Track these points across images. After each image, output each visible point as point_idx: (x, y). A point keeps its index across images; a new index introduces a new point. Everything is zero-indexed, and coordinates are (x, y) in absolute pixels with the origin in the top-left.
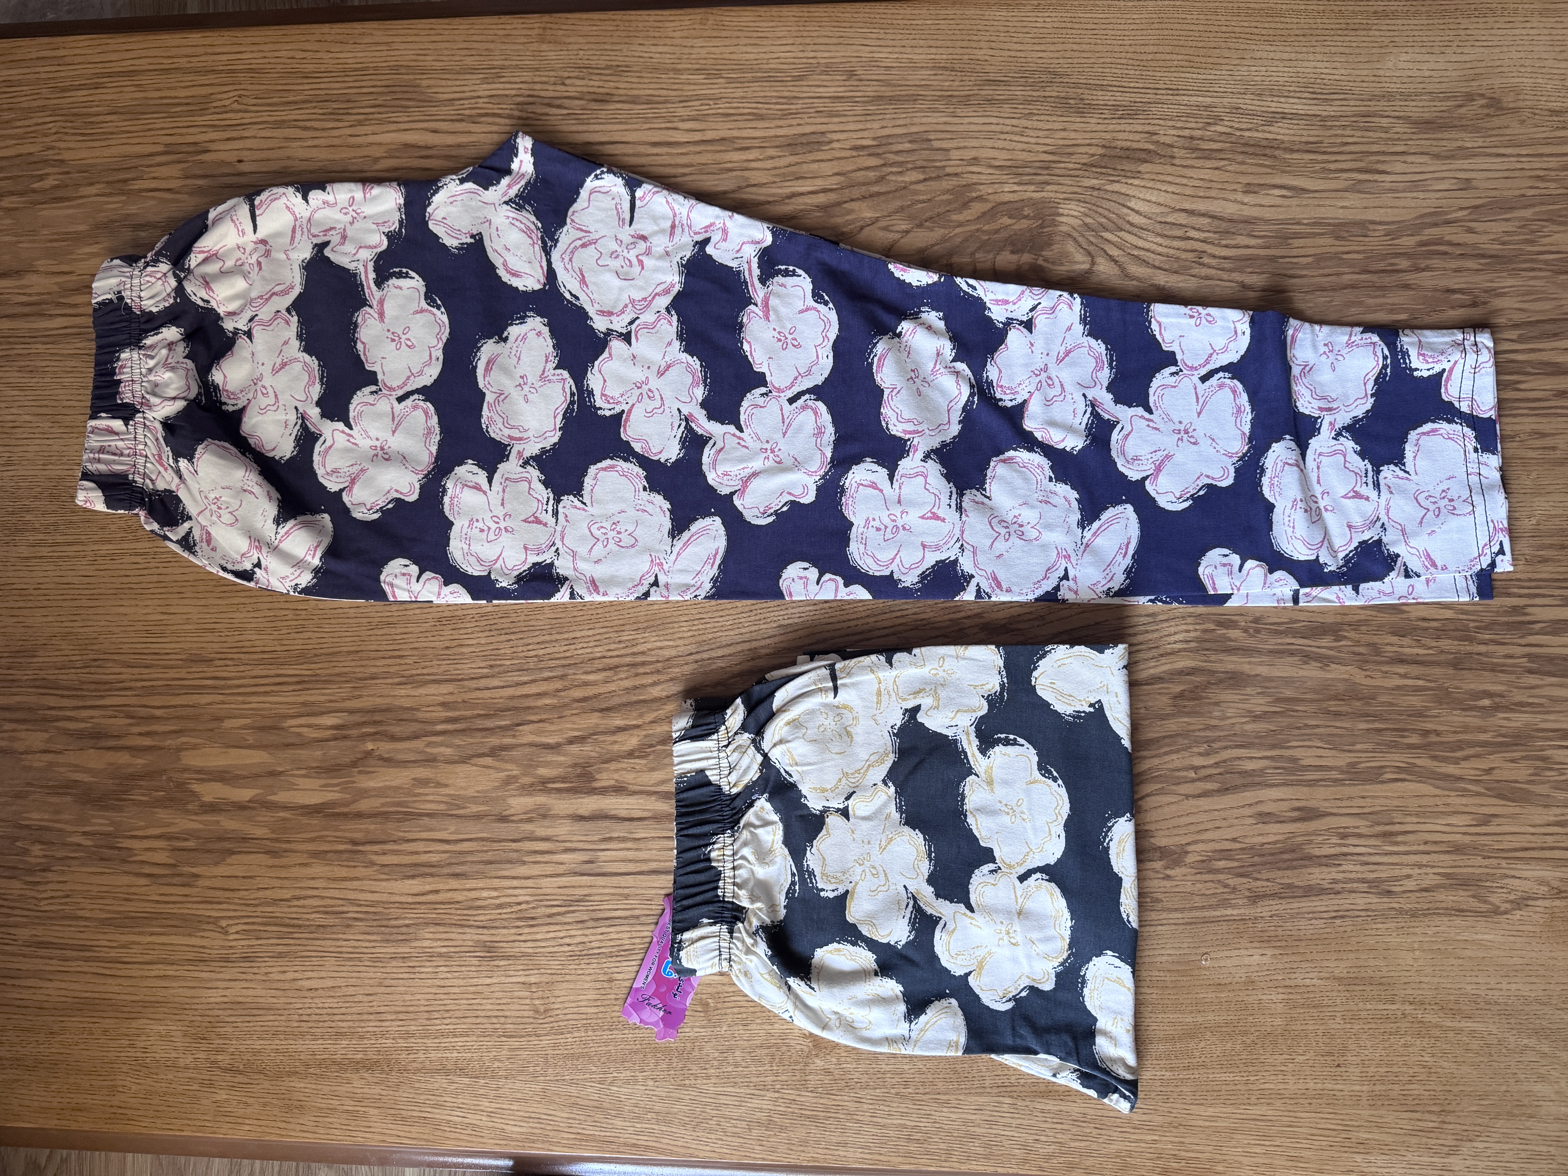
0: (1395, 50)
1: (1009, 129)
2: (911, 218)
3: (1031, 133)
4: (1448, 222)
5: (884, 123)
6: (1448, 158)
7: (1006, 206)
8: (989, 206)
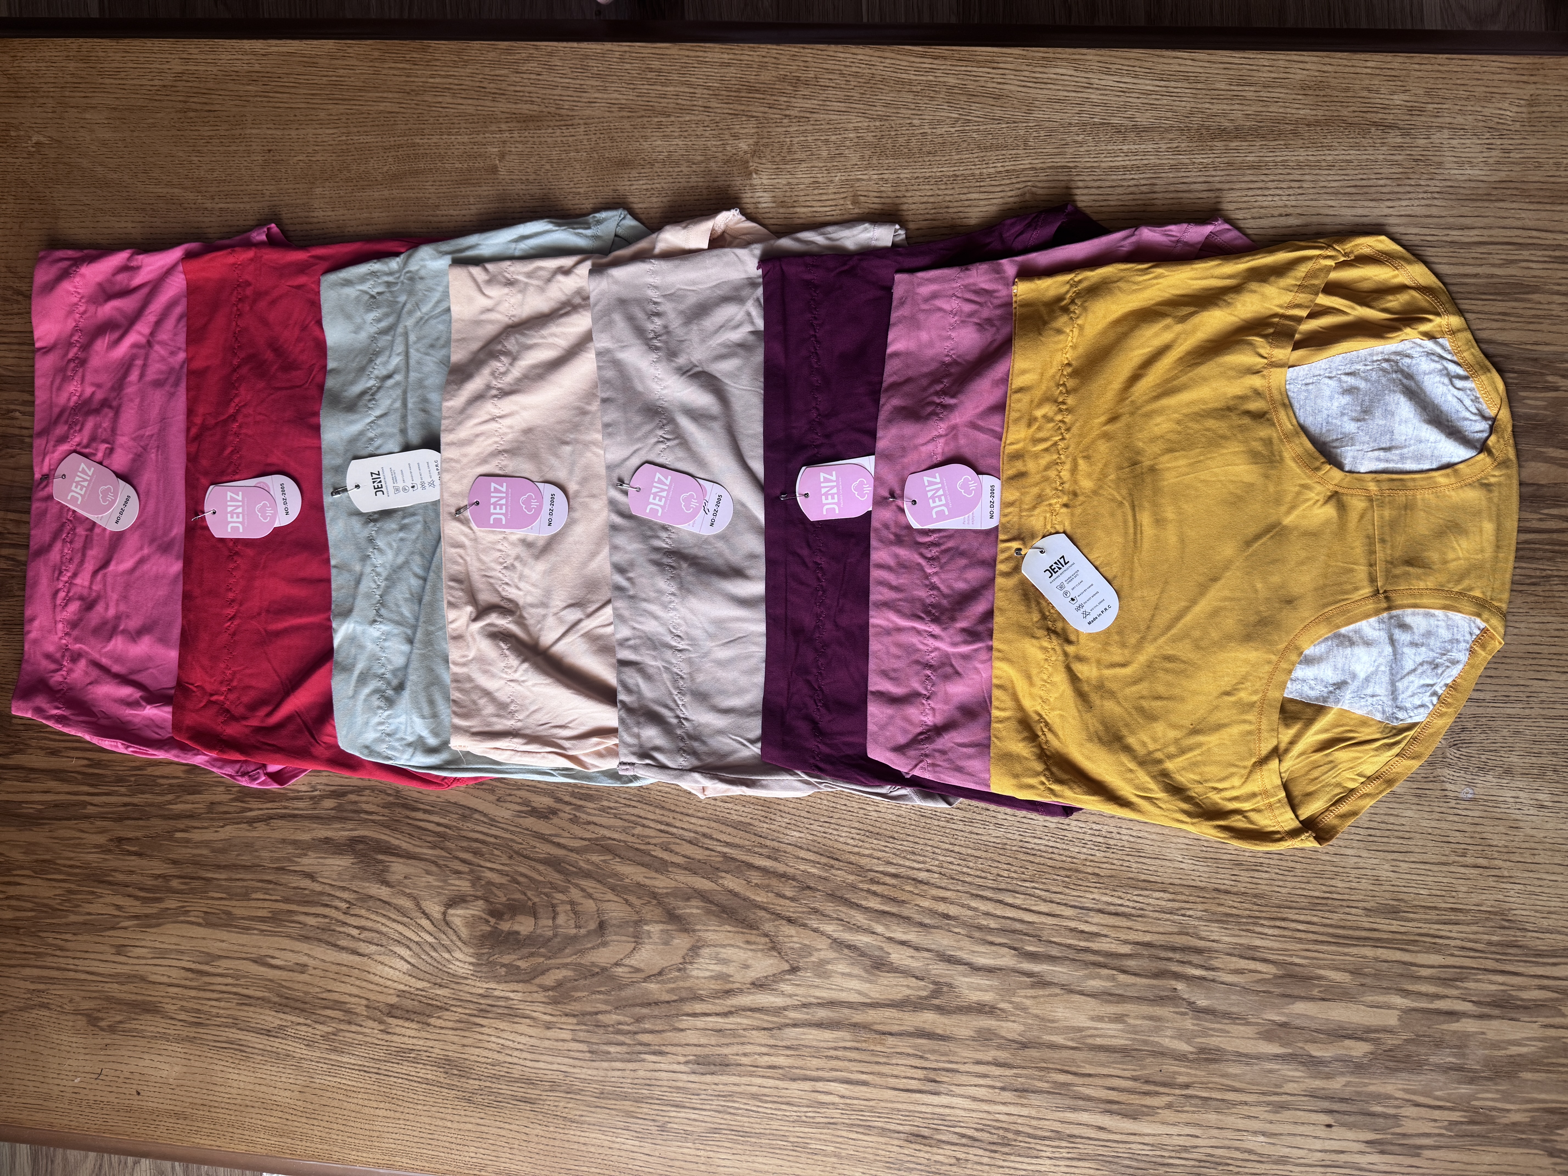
0: (171, 1081)
1: (516, 1053)
2: (612, 978)
3: (494, 1046)
4: (137, 917)
5: (632, 1074)
6: (135, 976)
7: (521, 977)
8: (537, 981)
